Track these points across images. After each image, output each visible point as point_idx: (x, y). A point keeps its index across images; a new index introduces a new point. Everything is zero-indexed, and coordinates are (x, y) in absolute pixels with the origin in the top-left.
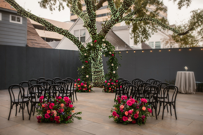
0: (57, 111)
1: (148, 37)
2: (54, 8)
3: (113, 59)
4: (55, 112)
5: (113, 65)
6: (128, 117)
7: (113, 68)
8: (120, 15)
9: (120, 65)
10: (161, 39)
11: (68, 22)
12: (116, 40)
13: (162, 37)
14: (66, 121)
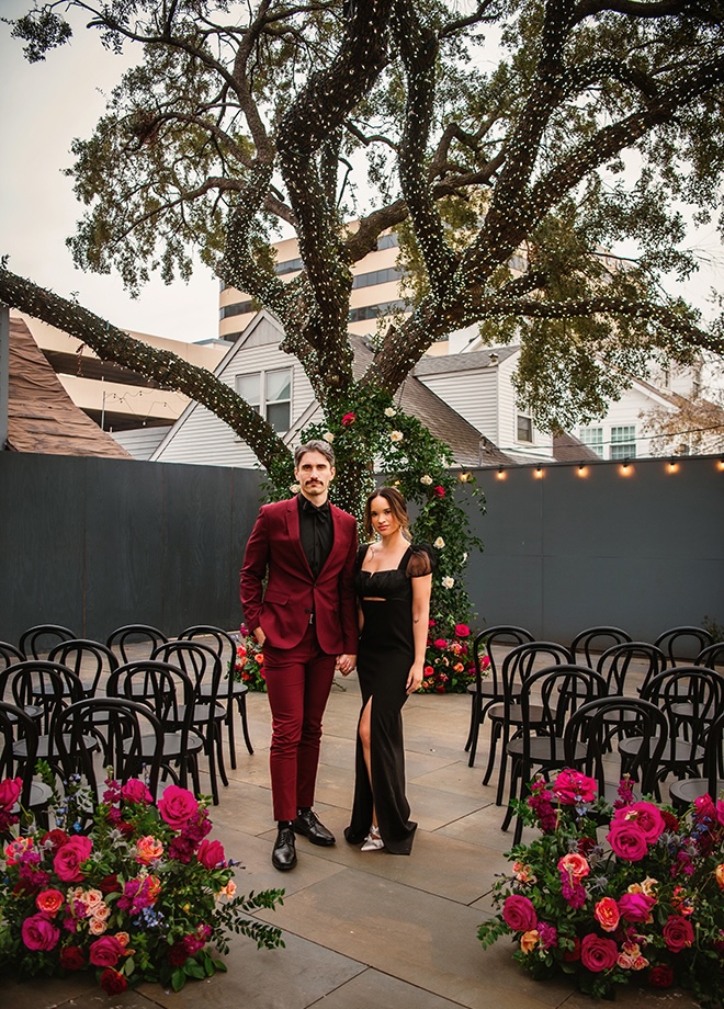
0: (112, 896)
1: (605, 398)
2: (144, 270)
3: (443, 511)
4: (95, 905)
5: (440, 543)
6: (619, 939)
7: (440, 562)
8: (468, 286)
9: (476, 542)
10: (641, 416)
11: (211, 346)
12: (436, 420)
13: (646, 407)
14: (173, 968)
